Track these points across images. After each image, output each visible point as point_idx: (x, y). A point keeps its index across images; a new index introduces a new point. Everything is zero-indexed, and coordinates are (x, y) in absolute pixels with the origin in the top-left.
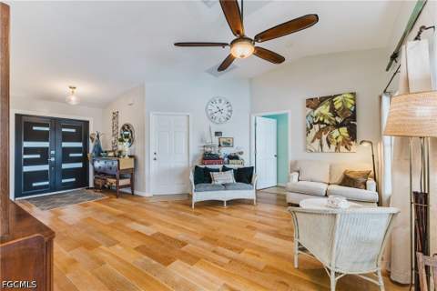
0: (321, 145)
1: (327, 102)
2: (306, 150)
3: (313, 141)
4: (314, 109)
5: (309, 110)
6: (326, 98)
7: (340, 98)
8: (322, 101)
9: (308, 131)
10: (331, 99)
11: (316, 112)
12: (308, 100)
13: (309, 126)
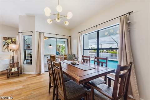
0: (8, 50)
1: (10, 39)
2: (3, 51)
3: (5, 49)
4: (6, 40)
5: (4, 40)
6: (10, 38)
7: (14, 39)
8: (8, 38)
9: (4, 46)
10: (11, 38)
11: (6, 41)
12: (3, 37)
13: (4, 45)
